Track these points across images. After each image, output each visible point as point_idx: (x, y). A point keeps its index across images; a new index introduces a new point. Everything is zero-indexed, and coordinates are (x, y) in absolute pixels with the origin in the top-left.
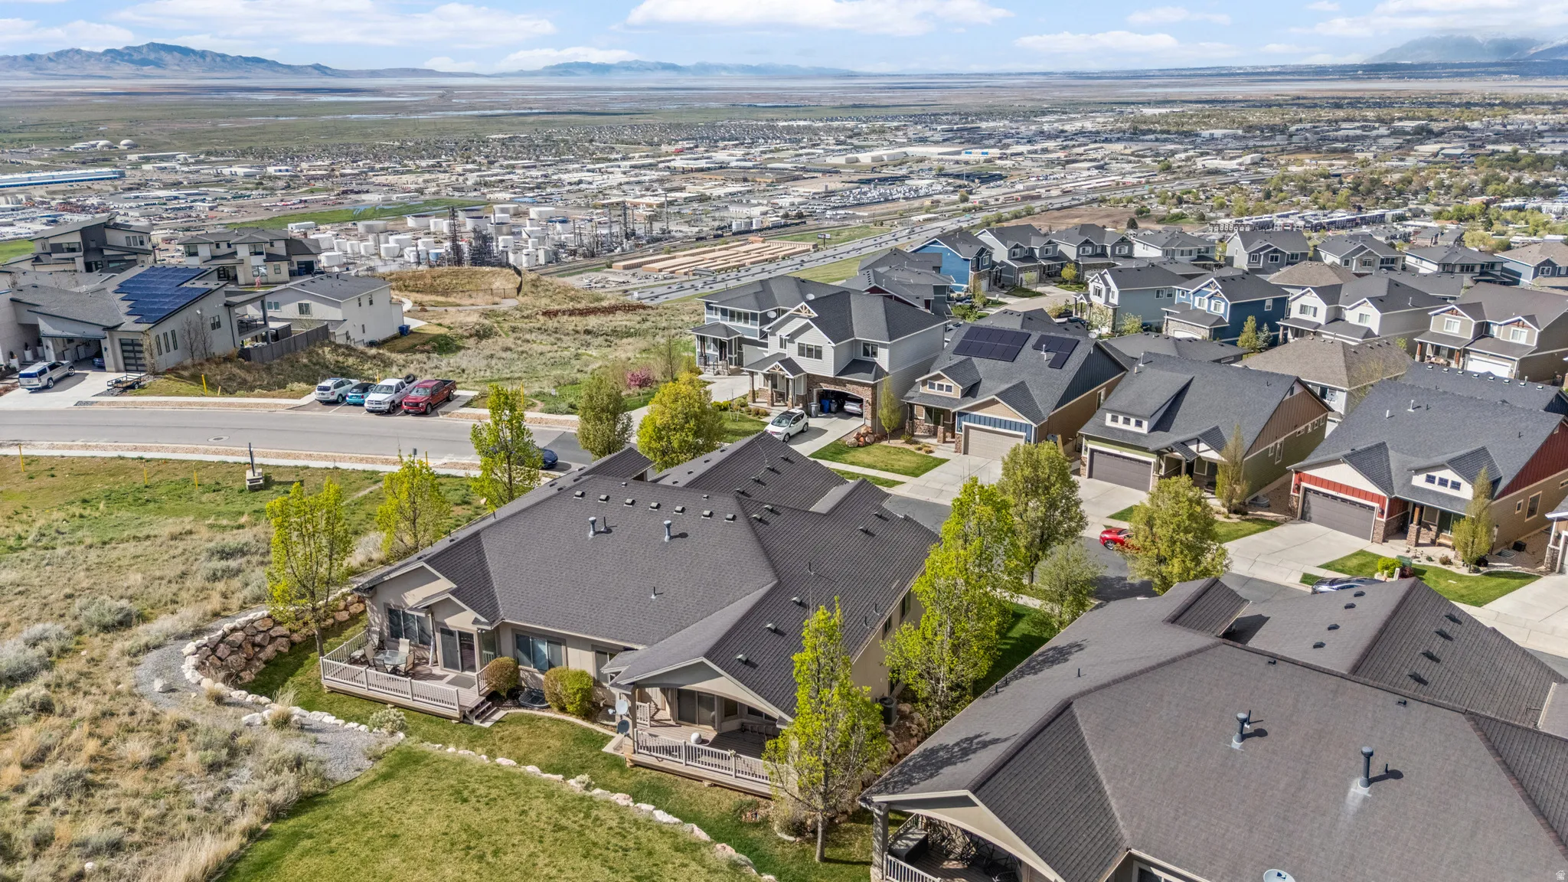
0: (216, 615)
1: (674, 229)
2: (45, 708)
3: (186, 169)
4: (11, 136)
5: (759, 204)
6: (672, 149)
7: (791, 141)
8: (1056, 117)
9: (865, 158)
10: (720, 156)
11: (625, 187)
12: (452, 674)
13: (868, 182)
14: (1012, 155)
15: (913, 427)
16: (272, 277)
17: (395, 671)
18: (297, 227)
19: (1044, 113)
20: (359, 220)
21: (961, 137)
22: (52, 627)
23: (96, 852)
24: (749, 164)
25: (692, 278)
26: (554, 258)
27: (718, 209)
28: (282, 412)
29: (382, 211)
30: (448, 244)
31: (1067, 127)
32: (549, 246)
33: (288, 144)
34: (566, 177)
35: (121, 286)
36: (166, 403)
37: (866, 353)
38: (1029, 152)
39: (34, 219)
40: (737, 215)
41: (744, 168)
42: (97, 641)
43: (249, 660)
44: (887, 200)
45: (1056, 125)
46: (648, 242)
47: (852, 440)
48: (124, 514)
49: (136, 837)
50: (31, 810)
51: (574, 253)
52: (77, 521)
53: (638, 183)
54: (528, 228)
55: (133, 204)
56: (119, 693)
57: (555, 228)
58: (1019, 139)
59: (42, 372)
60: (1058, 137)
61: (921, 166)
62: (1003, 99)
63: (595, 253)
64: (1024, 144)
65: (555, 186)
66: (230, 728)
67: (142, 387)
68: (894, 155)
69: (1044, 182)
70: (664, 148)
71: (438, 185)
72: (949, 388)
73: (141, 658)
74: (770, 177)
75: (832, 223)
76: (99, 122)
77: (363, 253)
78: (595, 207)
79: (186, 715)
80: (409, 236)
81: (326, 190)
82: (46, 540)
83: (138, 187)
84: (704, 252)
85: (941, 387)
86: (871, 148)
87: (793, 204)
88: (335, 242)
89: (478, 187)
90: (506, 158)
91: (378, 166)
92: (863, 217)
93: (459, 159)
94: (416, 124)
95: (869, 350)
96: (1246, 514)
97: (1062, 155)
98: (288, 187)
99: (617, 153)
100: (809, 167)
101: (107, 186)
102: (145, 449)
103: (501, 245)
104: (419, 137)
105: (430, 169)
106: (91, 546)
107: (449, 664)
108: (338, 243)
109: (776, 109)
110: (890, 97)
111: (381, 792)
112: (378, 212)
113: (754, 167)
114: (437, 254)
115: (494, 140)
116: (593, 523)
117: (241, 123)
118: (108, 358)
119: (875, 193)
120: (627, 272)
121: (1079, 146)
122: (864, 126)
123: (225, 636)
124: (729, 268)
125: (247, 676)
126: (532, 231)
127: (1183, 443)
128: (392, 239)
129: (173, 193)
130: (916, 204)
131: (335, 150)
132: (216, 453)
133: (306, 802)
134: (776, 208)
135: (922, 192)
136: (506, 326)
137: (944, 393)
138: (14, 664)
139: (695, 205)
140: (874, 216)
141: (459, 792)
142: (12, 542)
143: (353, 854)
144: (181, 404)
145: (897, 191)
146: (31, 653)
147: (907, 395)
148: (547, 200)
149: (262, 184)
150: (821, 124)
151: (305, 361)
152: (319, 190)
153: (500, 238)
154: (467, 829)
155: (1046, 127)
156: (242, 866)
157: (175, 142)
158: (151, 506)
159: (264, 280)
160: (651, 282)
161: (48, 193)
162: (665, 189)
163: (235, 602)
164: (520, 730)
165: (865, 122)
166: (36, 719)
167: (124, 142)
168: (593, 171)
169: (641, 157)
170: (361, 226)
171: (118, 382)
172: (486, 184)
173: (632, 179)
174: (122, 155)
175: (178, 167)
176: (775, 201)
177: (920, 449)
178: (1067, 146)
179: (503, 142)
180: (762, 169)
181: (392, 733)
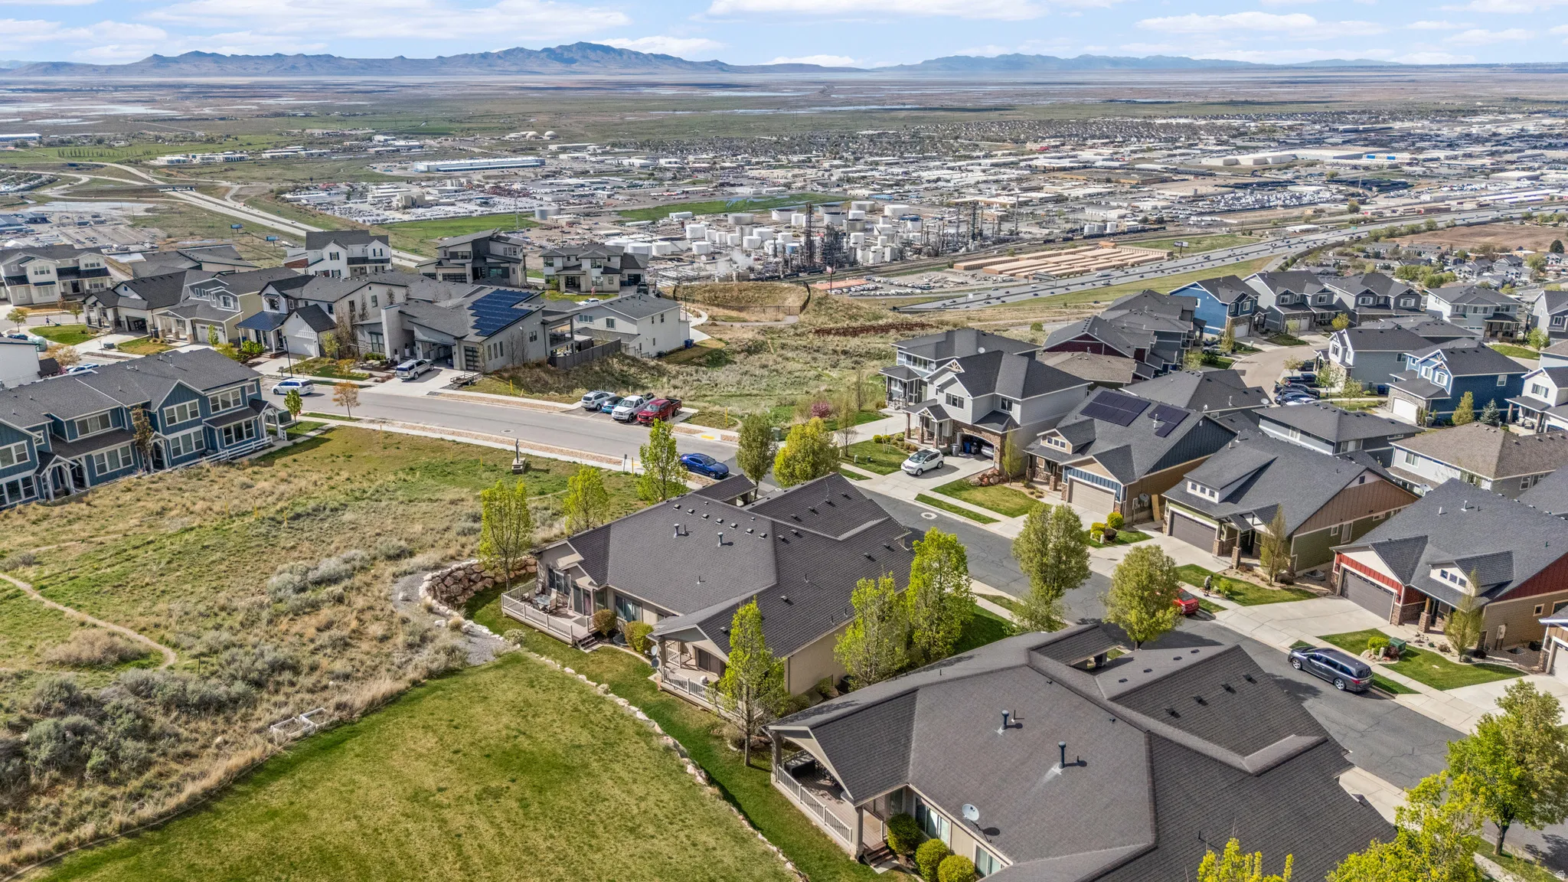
0: (453, 558)
1: (1024, 230)
2: (340, 600)
3: (593, 159)
4: (463, 126)
5: (1119, 207)
6: (1035, 146)
7: (1166, 140)
8: (1491, 117)
9: (1246, 160)
10: (1087, 155)
11: (981, 186)
12: (578, 616)
13: (1245, 186)
14: (1425, 160)
15: (1034, 474)
16: (607, 286)
17: (544, 609)
18: (677, 217)
19: (1474, 112)
20: (731, 212)
21: (1366, 139)
22: (360, 553)
23: (337, 677)
24: (1116, 164)
25: (1031, 281)
26: (899, 255)
27: (1074, 211)
28: (556, 413)
29: (752, 204)
30: (803, 239)
31: (1502, 130)
32: (897, 244)
33: (680, 137)
34: (925, 175)
35: (473, 303)
36: (483, 399)
37: (1003, 407)
38: (1447, 158)
39: (471, 200)
40: (1092, 218)
41: (1110, 168)
42: (382, 565)
43: (465, 590)
44: (1263, 208)
45: (1488, 126)
46: (994, 243)
47: (976, 479)
48: (430, 482)
49: (360, 675)
50: (314, 652)
51: (919, 251)
52: (400, 484)
53: (996, 181)
54: (880, 225)
55: (548, 190)
56: (379, 597)
57: (906, 226)
58: (1438, 142)
59: (411, 368)
60: (1487, 140)
61: (1310, 170)
62: (1430, 96)
63: (940, 252)
64: (1443, 148)
65: (914, 183)
66: (427, 626)
67: (474, 384)
68: (1280, 157)
69: (1458, 193)
70: (1029, 146)
71: (805, 181)
72: (1063, 445)
73: (400, 579)
74: (1136, 178)
75: (1195, 230)
76: (530, 114)
77: (729, 243)
78: (949, 205)
79: (407, 615)
80: (771, 229)
81: (706, 182)
82: (377, 495)
83: (554, 174)
84: (1049, 256)
85: (1056, 443)
86: (1256, 149)
87: (1155, 208)
88: (707, 231)
89: (840, 183)
90: (871, 154)
91: (754, 160)
92: (1232, 225)
93: (827, 155)
94: (796, 118)
95: (1007, 404)
96: (1292, 584)
97: (1487, 161)
98: (675, 178)
99: (981, 151)
100: (1182, 168)
101: (529, 173)
102: (459, 434)
103: (852, 241)
104: (798, 133)
105: (800, 165)
106: (402, 502)
107: (578, 609)
108: (709, 234)
109: (1156, 106)
110: (1289, 93)
111: (491, 674)
112: (748, 205)
113: (1121, 167)
114: (793, 248)
115: (864, 136)
116: (677, 528)
117: (645, 117)
118: (456, 360)
119: (1250, 199)
120: (967, 272)
121: (1512, 152)
122: (1253, 124)
123: (452, 572)
124: (1072, 273)
125: (461, 599)
126: (883, 229)
127: (1241, 515)
128: (756, 231)
129: (580, 181)
130: (1296, 212)
131: (719, 144)
132: (502, 442)
133: (448, 672)
134: (1135, 211)
135: (1305, 200)
136: (777, 342)
137: (1059, 448)
138: (332, 572)
139: (1050, 206)
140: (1242, 224)
141: (532, 682)
142: (357, 494)
143: (460, 702)
144: (493, 401)
145: (1275, 198)
146: (343, 567)
147: (1030, 446)
148: (903, 197)
149: (653, 174)
150: (1203, 122)
151: (597, 368)
152: (700, 182)
153: (852, 235)
154: (526, 701)
155: (1474, 130)
156: (403, 698)
157: (589, 134)
158: (450, 477)
159: (600, 288)
160: (989, 284)
161: (484, 177)
162: (1020, 189)
163: (467, 551)
164: (605, 658)
165: (1254, 121)
166: (334, 605)
167: (548, 133)
168: (952, 169)
169: (1003, 155)
170: (731, 217)
171: (458, 379)
172: (849, 181)
173: (991, 178)
174: (545, 145)
175: (587, 157)
176: (1136, 204)
177: (1032, 493)
178: (1496, 152)
179: (871, 139)
180: (1129, 169)
181: (515, 644)
